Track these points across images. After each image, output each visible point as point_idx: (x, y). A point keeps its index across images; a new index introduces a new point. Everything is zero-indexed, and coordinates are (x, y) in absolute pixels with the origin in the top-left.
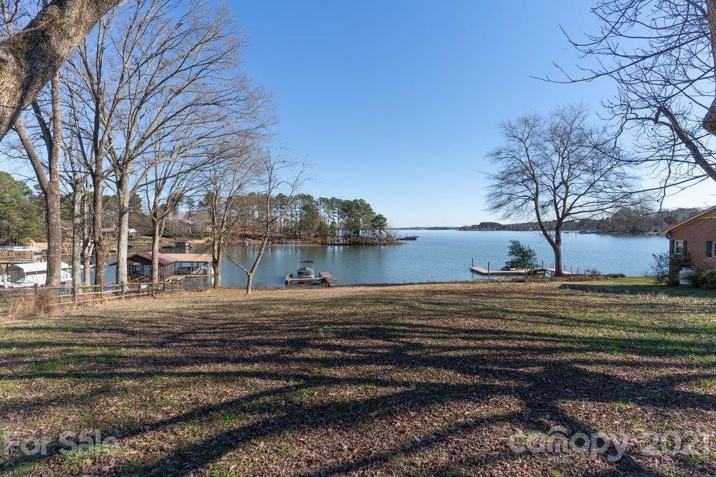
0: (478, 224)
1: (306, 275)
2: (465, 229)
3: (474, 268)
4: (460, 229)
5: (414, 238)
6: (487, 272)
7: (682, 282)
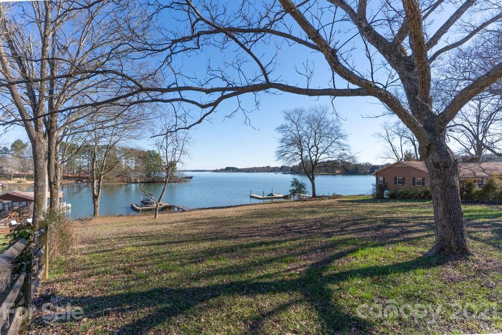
0: (225, 168)
1: (151, 204)
2: (216, 171)
3: (252, 195)
4: (214, 171)
5: (191, 178)
6: (262, 197)
7: (385, 197)
